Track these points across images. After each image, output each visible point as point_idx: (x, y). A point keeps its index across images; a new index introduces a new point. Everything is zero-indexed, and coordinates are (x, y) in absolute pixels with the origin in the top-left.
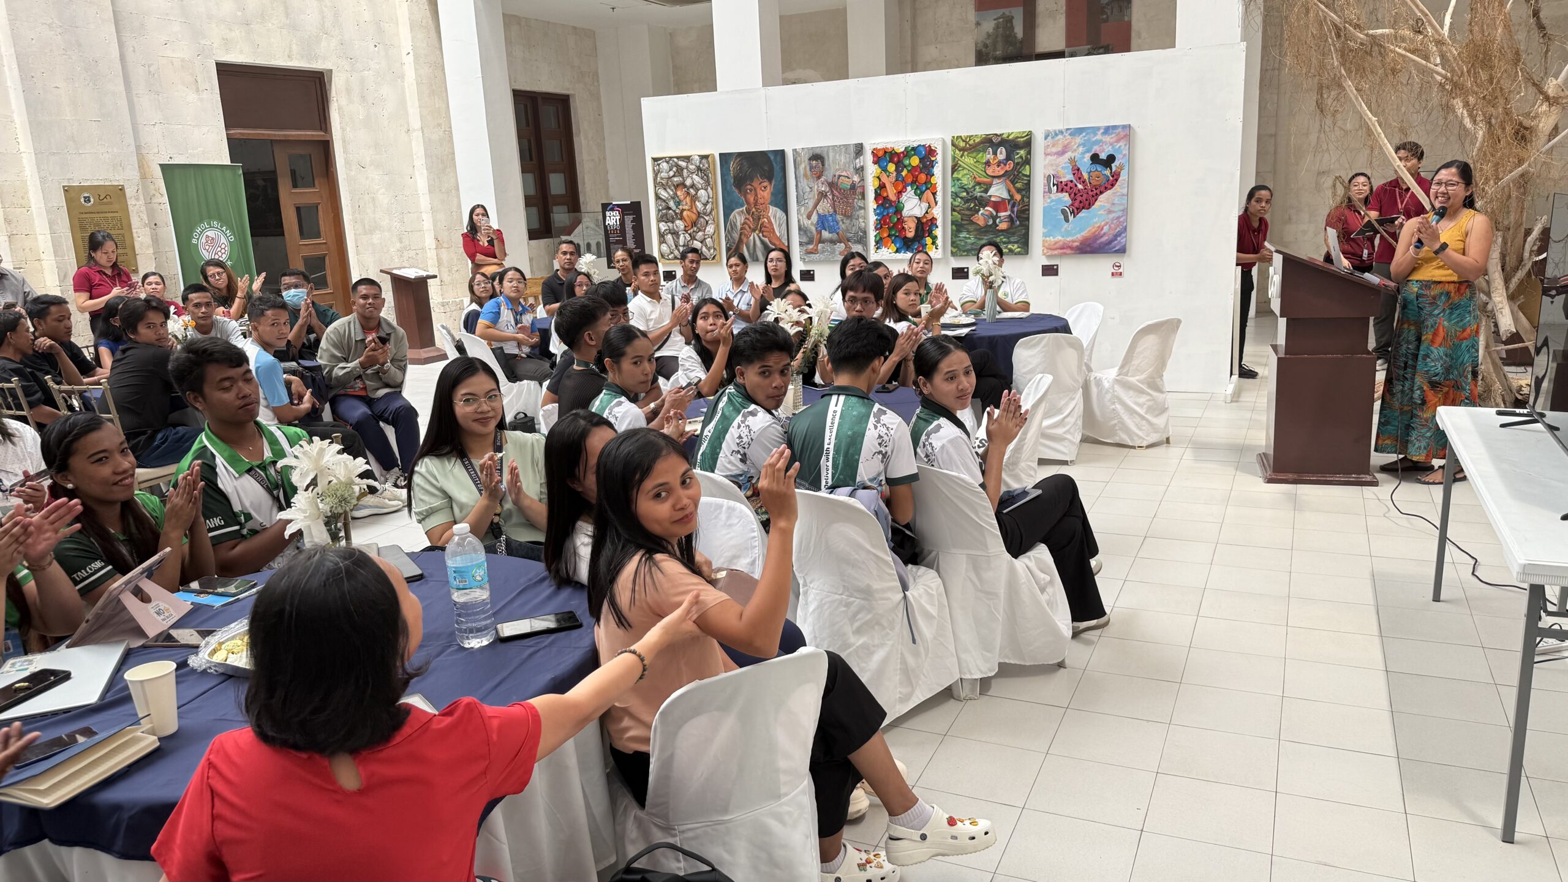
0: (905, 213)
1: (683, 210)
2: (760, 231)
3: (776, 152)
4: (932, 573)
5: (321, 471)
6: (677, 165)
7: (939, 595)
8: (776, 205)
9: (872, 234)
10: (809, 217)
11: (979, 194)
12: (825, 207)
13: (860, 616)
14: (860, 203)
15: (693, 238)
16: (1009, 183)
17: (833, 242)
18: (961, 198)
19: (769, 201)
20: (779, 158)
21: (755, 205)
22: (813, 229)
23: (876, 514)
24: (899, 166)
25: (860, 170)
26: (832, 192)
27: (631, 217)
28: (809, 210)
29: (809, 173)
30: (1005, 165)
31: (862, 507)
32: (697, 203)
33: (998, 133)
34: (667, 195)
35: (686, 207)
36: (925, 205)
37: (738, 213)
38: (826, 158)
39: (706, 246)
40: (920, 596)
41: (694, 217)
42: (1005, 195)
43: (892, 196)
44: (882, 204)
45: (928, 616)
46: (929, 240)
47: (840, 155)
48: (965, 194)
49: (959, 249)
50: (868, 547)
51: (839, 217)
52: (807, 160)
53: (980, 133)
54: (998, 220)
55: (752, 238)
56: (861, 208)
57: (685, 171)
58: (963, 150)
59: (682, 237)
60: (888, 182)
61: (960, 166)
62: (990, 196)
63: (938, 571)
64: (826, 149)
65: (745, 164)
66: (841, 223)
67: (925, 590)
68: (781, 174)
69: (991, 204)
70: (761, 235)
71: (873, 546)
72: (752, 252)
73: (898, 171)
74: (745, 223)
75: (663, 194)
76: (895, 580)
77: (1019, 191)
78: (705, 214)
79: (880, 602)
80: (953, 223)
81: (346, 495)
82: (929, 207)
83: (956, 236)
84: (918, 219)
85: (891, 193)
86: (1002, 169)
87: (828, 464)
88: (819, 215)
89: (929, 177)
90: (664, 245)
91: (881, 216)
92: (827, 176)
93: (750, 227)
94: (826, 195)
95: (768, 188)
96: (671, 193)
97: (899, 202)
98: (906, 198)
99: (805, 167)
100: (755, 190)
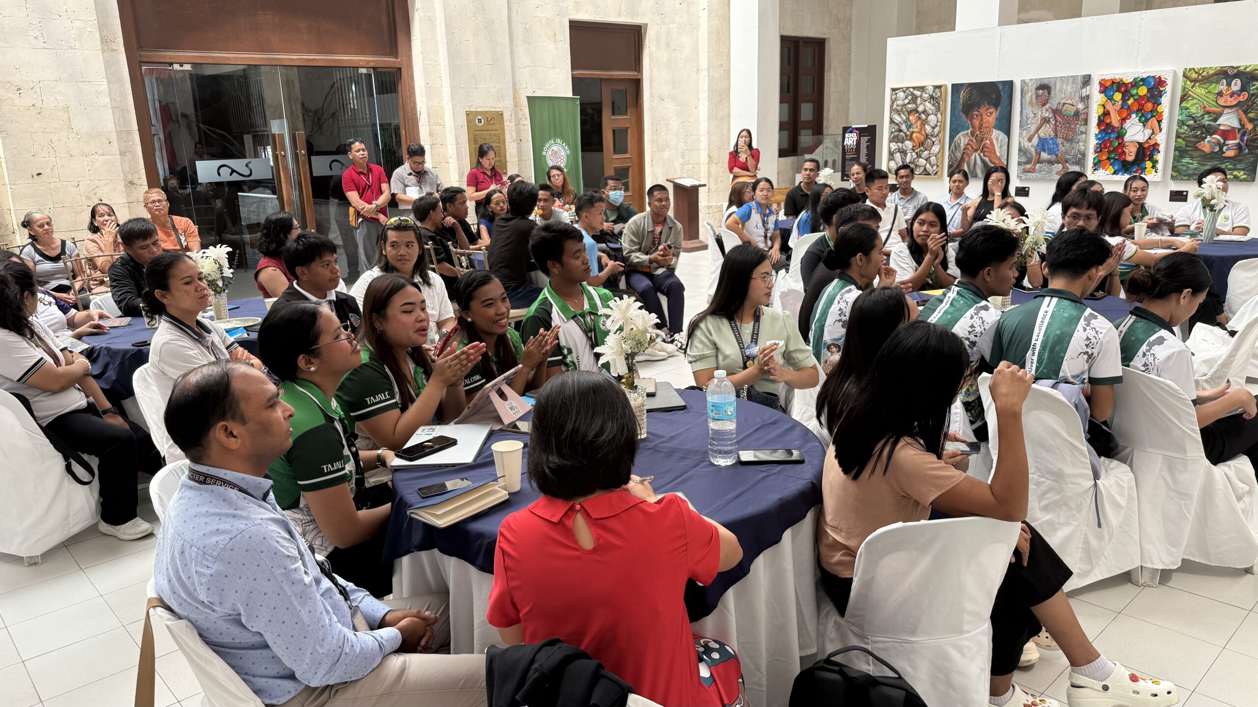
0: (1127, 138)
1: (913, 132)
2: (982, 151)
3: (1004, 83)
4: (1125, 468)
5: (627, 321)
6: (912, 94)
7: (1130, 488)
8: (1000, 129)
9: (1091, 157)
10: (1030, 140)
11: (1207, 123)
12: (1047, 131)
13: (1048, 495)
14: (1083, 129)
15: (920, 156)
16: (1242, 113)
17: (1050, 162)
18: (1188, 126)
19: (993, 125)
20: (1007, 88)
21: (980, 128)
22: (1033, 150)
23: (1076, 407)
24: (1126, 95)
25: (1086, 99)
26: (1055, 118)
27: (866, 138)
28: (1031, 134)
29: (1034, 100)
30: (1239, 96)
31: (1064, 399)
32: (927, 126)
33: (1235, 65)
34: (900, 119)
35: (916, 130)
36: (1148, 132)
38: (1053, 88)
39: (930, 163)
40: (1111, 486)
41: (922, 138)
42: (1236, 124)
43: (1115, 122)
44: (1104, 130)
45: (1116, 505)
46: (1149, 164)
47: (1067, 85)
48: (1192, 122)
49: (1180, 174)
50: (1065, 435)
51: (1059, 141)
52: (1033, 90)
53: (1214, 66)
54: (1225, 148)
56: (1082, 133)
57: (919, 99)
58: (1194, 81)
59: (909, 156)
60: (1113, 110)
61: (1190, 96)
62: (1219, 125)
63: (1131, 466)
64: (1054, 80)
65: (975, 92)
66: (1061, 146)
67: (1116, 481)
68: (1007, 102)
69: (1220, 132)
70: (982, 154)
71: (1069, 434)
72: (972, 169)
73: (1124, 100)
74: (968, 144)
75: (897, 119)
76: (1088, 469)
77: (1251, 120)
78: (932, 136)
79: (1069, 486)
80: (1176, 149)
81: (642, 340)
82: (1153, 133)
83: (1178, 161)
84: (1140, 144)
85: (1115, 120)
86: (1235, 99)
87: (1033, 358)
88: (1040, 138)
89: (1156, 105)
90: (892, 162)
91: (1102, 140)
92: (1052, 104)
93: (972, 148)
94: (1049, 121)
95: (994, 113)
96: (904, 118)
97: (1122, 128)
98: (1129, 124)
99: (1032, 96)
100: (981, 115)
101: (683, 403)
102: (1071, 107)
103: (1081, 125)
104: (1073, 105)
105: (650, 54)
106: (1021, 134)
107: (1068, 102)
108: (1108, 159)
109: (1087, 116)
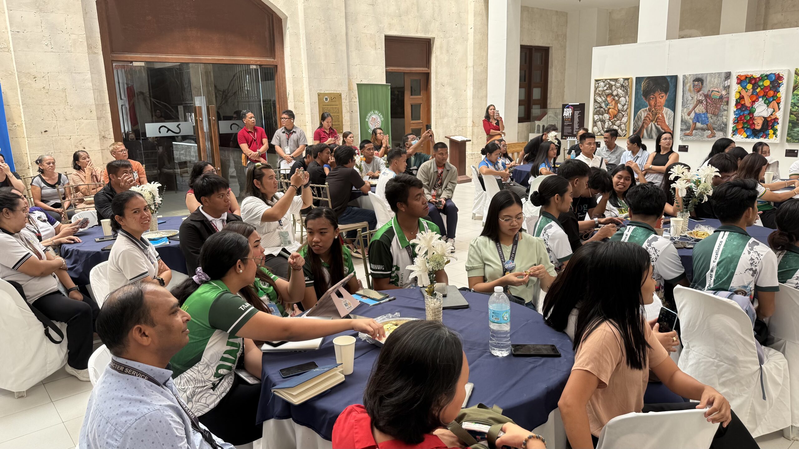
0: (756, 114)
2: (656, 122)
3: (672, 77)
4: (779, 355)
5: (430, 248)
6: (609, 84)
7: (785, 370)
8: (668, 107)
9: (731, 126)
10: (689, 114)
12: (700, 109)
13: (726, 375)
14: (725, 108)
15: (613, 124)
19: (664, 104)
20: (673, 80)
21: (655, 106)
22: (691, 121)
23: (747, 312)
25: (727, 88)
26: (706, 100)
27: (578, 112)
28: (690, 110)
29: (692, 89)
31: (739, 307)
34: (601, 100)
36: (770, 110)
37: (643, 111)
38: (705, 81)
40: (771, 369)
41: (616, 112)
43: (748, 104)
44: (740, 109)
45: (776, 383)
46: (771, 132)
47: (715, 78)
49: (793, 138)
50: (739, 333)
51: (709, 115)
52: (691, 81)
55: (650, 125)
56: (725, 110)
57: (614, 87)
59: (607, 124)
60: (746, 95)
63: (783, 353)
64: (705, 75)
65: (651, 83)
66: (710, 119)
67: (775, 365)
70: (656, 124)
71: (743, 333)
72: (649, 133)
73: (754, 89)
74: (647, 117)
75: (599, 99)
76: (755, 357)
78: (622, 111)
79: (742, 369)
80: (790, 122)
81: (441, 262)
82: (774, 111)
83: (792, 130)
84: (765, 118)
85: (747, 102)
87: (712, 273)
88: (696, 113)
89: (776, 93)
90: (596, 127)
91: (738, 116)
92: (704, 91)
93: (649, 119)
94: (702, 102)
95: (664, 97)
96: (604, 99)
97: (752, 107)
98: (757, 105)
99: (690, 86)
100: (656, 98)
101: (466, 303)
102: (718, 93)
103: (724, 105)
104: (718, 92)
105: (436, 57)
106: (682, 111)
107: (715, 90)
108: (743, 128)
109: (728, 99)
